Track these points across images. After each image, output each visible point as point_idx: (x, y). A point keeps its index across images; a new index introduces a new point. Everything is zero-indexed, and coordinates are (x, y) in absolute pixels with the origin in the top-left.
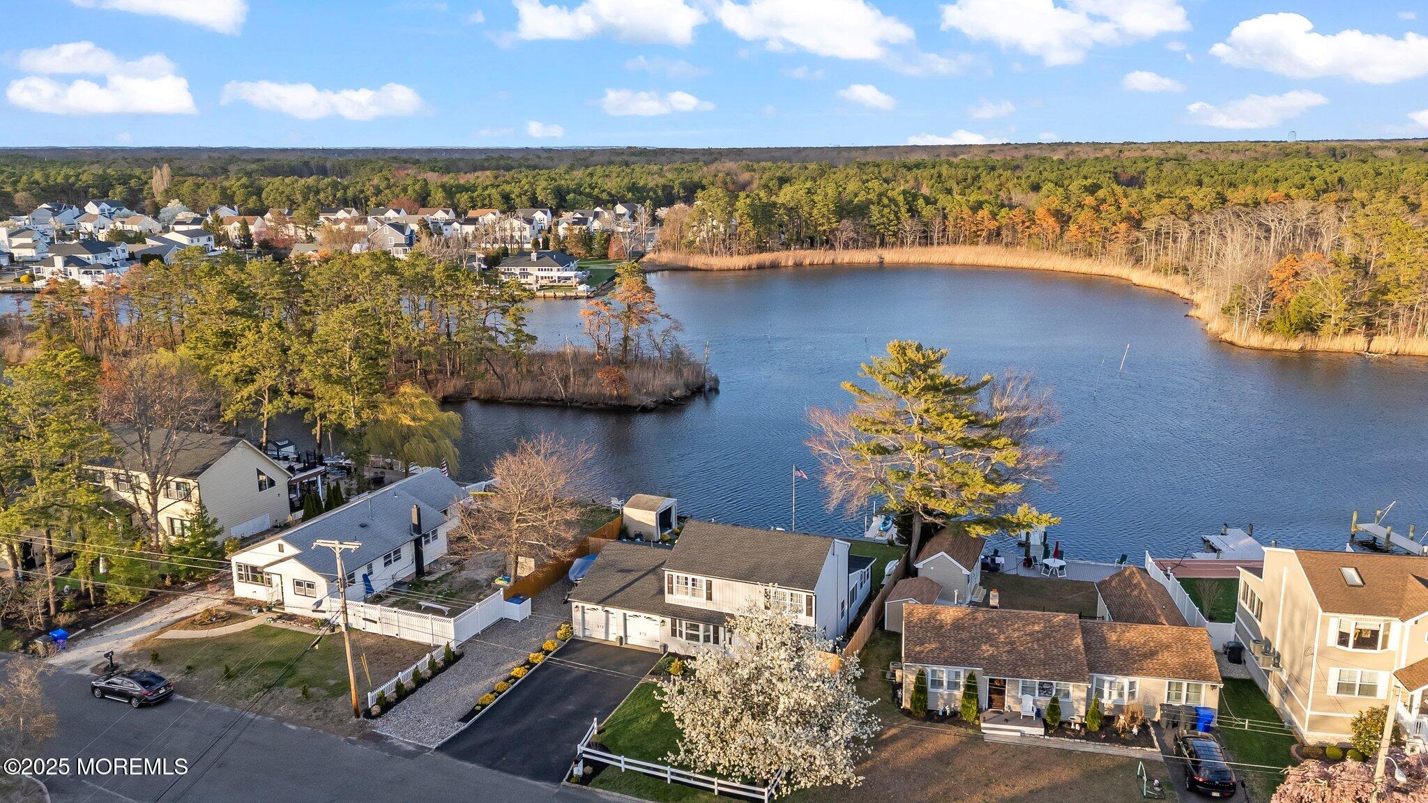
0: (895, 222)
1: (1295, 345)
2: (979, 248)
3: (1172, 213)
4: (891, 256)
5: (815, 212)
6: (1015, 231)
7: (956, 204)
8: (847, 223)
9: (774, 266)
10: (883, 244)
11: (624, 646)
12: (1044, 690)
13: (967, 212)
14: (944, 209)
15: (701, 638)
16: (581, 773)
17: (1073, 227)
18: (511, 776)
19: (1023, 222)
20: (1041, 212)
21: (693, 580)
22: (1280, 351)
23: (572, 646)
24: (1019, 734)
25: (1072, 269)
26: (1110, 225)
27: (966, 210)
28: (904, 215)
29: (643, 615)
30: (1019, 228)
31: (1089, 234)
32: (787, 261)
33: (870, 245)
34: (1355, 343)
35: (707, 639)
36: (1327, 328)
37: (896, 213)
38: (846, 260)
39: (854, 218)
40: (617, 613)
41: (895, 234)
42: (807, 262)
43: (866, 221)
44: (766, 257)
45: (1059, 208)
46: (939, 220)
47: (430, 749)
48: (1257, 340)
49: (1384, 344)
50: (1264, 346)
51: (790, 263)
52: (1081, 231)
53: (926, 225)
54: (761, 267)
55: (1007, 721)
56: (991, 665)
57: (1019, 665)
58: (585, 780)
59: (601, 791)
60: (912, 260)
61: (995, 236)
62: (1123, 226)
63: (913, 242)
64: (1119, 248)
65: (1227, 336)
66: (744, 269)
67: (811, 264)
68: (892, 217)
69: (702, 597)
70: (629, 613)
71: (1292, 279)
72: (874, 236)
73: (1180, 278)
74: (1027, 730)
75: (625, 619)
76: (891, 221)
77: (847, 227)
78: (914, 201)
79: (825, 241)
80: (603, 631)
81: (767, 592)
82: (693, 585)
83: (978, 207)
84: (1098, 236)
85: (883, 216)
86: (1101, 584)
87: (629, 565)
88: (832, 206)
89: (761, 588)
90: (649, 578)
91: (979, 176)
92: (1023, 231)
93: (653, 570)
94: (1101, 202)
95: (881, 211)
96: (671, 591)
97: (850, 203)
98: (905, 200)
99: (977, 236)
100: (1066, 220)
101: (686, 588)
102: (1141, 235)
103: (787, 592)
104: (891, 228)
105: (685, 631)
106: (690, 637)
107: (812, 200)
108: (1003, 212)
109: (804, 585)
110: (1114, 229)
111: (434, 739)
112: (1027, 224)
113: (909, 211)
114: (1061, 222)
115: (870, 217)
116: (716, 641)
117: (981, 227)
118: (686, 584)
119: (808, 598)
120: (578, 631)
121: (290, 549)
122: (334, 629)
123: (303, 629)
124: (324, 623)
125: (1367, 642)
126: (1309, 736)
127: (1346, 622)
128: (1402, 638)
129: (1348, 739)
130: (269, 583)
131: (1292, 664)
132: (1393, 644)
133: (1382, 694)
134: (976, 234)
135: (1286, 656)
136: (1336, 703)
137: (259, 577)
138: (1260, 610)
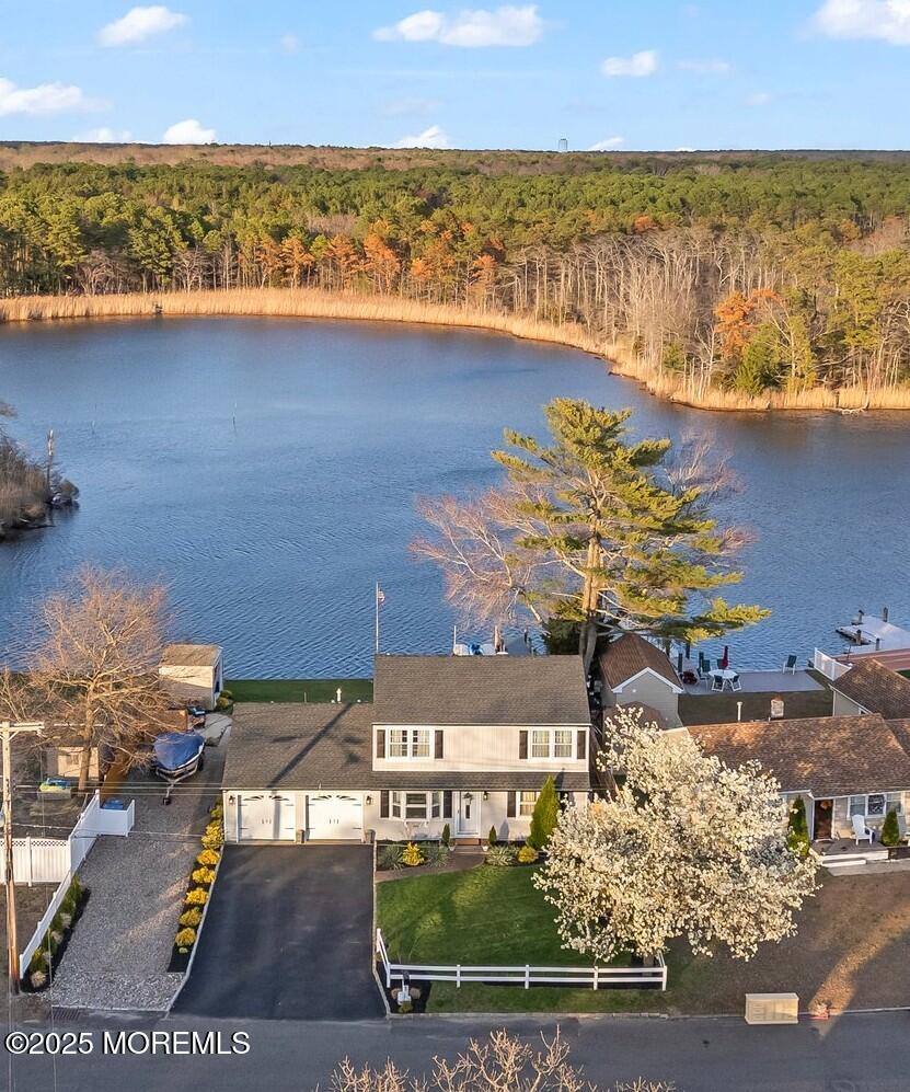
0: (168, 254)
1: (760, 403)
2: (293, 291)
3: (544, 242)
4: (173, 303)
6: (336, 268)
7: (250, 225)
8: (98, 255)
10: (153, 286)
11: (306, 843)
12: (875, 807)
13: (267, 241)
14: (233, 236)
15: (429, 813)
16: (408, 998)
17: (418, 264)
18: (310, 1023)
19: (347, 256)
20: (371, 242)
21: (415, 733)
22: (746, 411)
23: (233, 854)
24: (864, 862)
25: (427, 319)
26: (469, 258)
27: (266, 238)
28: (180, 246)
29: (334, 793)
30: (343, 263)
31: (440, 271)
32: (18, 310)
33: (134, 288)
34: (820, 398)
35: (436, 813)
36: (791, 380)
37: (167, 242)
38: (106, 310)
39: (108, 248)
40: (292, 798)
41: (169, 271)
42: (48, 313)
43: (124, 253)
45: (393, 236)
46: (228, 252)
47: (163, 1013)
48: (718, 399)
49: (853, 398)
50: (727, 406)
51: (24, 315)
52: (430, 266)
53: (210, 258)
55: (844, 849)
56: (816, 782)
57: (849, 779)
58: (418, 1005)
59: (448, 1015)
60: (203, 308)
61: (308, 275)
62: (487, 260)
63: (196, 283)
64: (481, 290)
65: (678, 396)
67: (56, 317)
68: (163, 247)
69: (426, 754)
70: (313, 794)
71: (741, 323)
72: (139, 273)
73: (574, 327)
74: (871, 856)
75: (307, 805)
76: (162, 253)
77: (98, 263)
78: (186, 224)
79: (70, 282)
80: (271, 827)
81: (524, 735)
82: (415, 740)
83: (280, 233)
84: (454, 273)
85: (149, 246)
86: (839, 683)
87: (286, 730)
88: (75, 230)
89: (515, 731)
90: (324, 743)
91: (237, 190)
92: (349, 267)
93: (325, 732)
94: (442, 227)
95: (145, 239)
96: (381, 754)
97: (96, 225)
98: (174, 222)
99: (286, 275)
100: (403, 252)
101: (405, 747)
102: (511, 272)
103: (551, 730)
104: (162, 263)
105: (403, 806)
106: (411, 813)
107: (44, 221)
108: (319, 241)
109: (574, 719)
110: (476, 264)
111: (156, 1001)
112: (353, 258)
113: (184, 238)
114: (397, 255)
115: (131, 247)
116: (448, 814)
117: (289, 262)
118: (405, 740)
119: (582, 735)
120: (231, 833)
134: (283, 272)
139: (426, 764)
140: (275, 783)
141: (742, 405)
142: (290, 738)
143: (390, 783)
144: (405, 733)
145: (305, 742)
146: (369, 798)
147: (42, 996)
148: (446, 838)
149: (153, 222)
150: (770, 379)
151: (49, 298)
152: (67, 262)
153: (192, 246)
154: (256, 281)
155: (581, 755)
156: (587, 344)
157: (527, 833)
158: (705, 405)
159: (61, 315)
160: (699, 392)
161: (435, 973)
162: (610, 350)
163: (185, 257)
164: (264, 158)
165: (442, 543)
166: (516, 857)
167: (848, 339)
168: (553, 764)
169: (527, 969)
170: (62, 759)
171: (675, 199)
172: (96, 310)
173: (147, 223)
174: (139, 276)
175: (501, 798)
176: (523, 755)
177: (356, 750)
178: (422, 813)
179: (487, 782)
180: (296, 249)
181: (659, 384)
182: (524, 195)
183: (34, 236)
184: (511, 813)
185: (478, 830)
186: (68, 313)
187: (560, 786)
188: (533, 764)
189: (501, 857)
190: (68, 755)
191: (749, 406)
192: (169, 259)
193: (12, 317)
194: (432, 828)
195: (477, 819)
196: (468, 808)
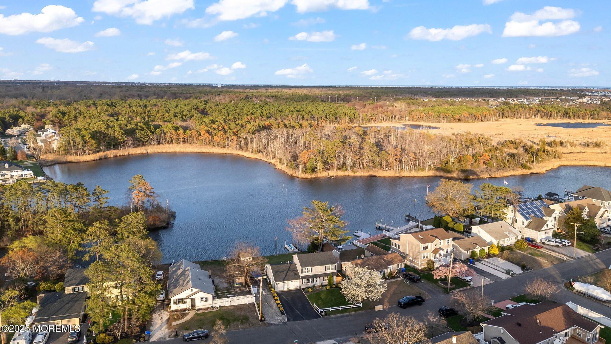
1: (313, 176)
2: (181, 145)
4: (152, 149)
5: (116, 134)
6: (193, 138)
7: (168, 128)
8: (129, 138)
9: (106, 158)
10: (144, 145)
11: (289, 290)
13: (173, 132)
14: (163, 130)
17: (215, 137)
19: (196, 135)
20: (201, 131)
21: (308, 268)
22: (310, 178)
23: (278, 293)
25: (221, 152)
26: (230, 136)
28: (150, 134)
29: (293, 281)
31: (222, 139)
33: (138, 146)
34: (324, 174)
36: (319, 170)
37: (146, 133)
38: (133, 153)
39: (131, 136)
40: (287, 282)
41: (147, 141)
42: (118, 155)
43: (135, 136)
45: (207, 130)
46: (163, 134)
47: (287, 322)
48: (303, 176)
49: (331, 174)
50: (306, 177)
51: (112, 156)
52: (219, 138)
53: (157, 136)
60: (160, 151)
61: (185, 140)
62: (235, 137)
63: (155, 143)
64: (234, 144)
65: (294, 175)
67: (120, 156)
68: (145, 134)
69: (310, 272)
70: (290, 281)
71: (306, 157)
73: (260, 155)
75: (289, 283)
76: (145, 136)
77: (129, 140)
79: (122, 145)
80: (283, 288)
81: (326, 267)
82: (308, 270)
83: (177, 129)
85: (142, 134)
86: (366, 249)
88: (122, 132)
89: (324, 266)
90: (289, 272)
92: (196, 138)
93: (289, 270)
94: (219, 127)
95: (141, 132)
96: (302, 273)
97: (127, 129)
98: (146, 127)
99: (179, 141)
100: (211, 134)
101: (306, 271)
102: (241, 140)
103: (330, 265)
104: (145, 139)
106: (307, 282)
108: (188, 131)
109: (334, 263)
111: (284, 321)
112: (198, 136)
113: (151, 132)
114: (209, 135)
115: (138, 135)
116: (313, 282)
117: (180, 137)
119: (335, 266)
120: (276, 290)
121: (195, 290)
122: (217, 308)
123: (209, 310)
124: (212, 308)
125: (427, 248)
126: (420, 268)
127: (424, 245)
128: (431, 246)
129: (426, 266)
130: (186, 302)
131: (413, 256)
132: (429, 248)
133: (429, 257)
134: (178, 139)
135: (411, 254)
136: (423, 261)
137: (181, 302)
138: (399, 247)
139: (310, 274)
140: (284, 280)
142: (283, 271)
143: (303, 278)
144: (306, 268)
145: (286, 272)
146: (300, 281)
147: (265, 322)
148: (314, 286)
149: (141, 127)
150: (314, 171)
151: (117, 150)
152: (121, 140)
153: (153, 134)
154: (171, 142)
155: (335, 269)
157: (327, 283)
159: (122, 155)
160: (299, 174)
163: (153, 137)
165: (291, 228)
166: (327, 288)
167: (328, 160)
168: (331, 271)
169: (330, 308)
170: (237, 280)
172: (131, 153)
173: (139, 128)
174: (139, 142)
175: (322, 278)
176: (326, 270)
177: (295, 272)
178: (309, 282)
179: (320, 276)
180: (181, 133)
181: (289, 171)
184: (324, 281)
185: (318, 284)
186: (124, 154)
187: (332, 274)
188: (328, 271)
189: (325, 288)
190: (238, 278)
192: (147, 137)
193: (109, 156)
194: (311, 284)
195: (318, 282)
196: (316, 280)
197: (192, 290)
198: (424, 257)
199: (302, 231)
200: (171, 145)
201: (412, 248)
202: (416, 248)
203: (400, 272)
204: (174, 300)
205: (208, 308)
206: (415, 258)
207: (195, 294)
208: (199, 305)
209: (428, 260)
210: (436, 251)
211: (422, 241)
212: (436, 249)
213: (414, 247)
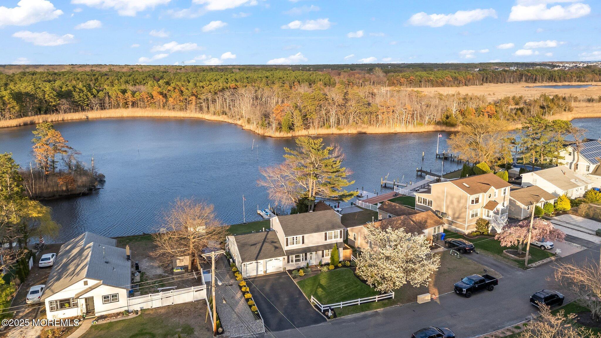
0: (87, 99)
1: (290, 135)
2: (130, 109)
3: (210, 92)
4: (92, 115)
5: (46, 96)
6: (143, 102)
7: (114, 91)
8: (64, 101)
9: (32, 123)
10: (83, 110)
11: (267, 274)
14: (108, 93)
15: (301, 260)
17: (170, 99)
18: (308, 327)
19: (147, 98)
20: (155, 94)
21: (296, 237)
26: (188, 97)
27: (119, 93)
28: (91, 97)
29: (273, 259)
30: (146, 100)
31: (178, 101)
32: (39, 120)
33: (76, 111)
34: (304, 132)
35: (303, 260)
36: (296, 128)
37: (86, 96)
38: (69, 118)
39: (66, 98)
40: (262, 262)
41: (88, 105)
42: (50, 120)
43: (72, 99)
44: (27, 119)
45: (162, 91)
46: (107, 98)
47: (264, 333)
48: (278, 134)
49: (312, 132)
50: (281, 136)
51: (41, 121)
52: (175, 100)
53: (101, 100)
54: (25, 124)
59: (344, 317)
60: (103, 116)
61: (134, 104)
62: (194, 98)
63: (97, 108)
64: (193, 106)
65: (266, 134)
66: (17, 126)
67: (52, 121)
68: (85, 97)
69: (300, 243)
70: (267, 260)
71: (280, 113)
73: (225, 116)
75: (266, 263)
76: (85, 99)
77: (65, 104)
79: (55, 110)
80: (255, 271)
81: (326, 234)
82: (296, 239)
83: (124, 92)
84: (183, 102)
85: (80, 97)
86: (380, 208)
87: (253, 242)
88: (55, 93)
89: (323, 233)
90: (266, 244)
91: (97, 78)
92: (148, 102)
93: (264, 241)
94: (175, 88)
95: (79, 95)
96: (287, 245)
97: (61, 91)
98: (87, 89)
99: (127, 104)
100: (165, 96)
101: (293, 242)
102: (201, 101)
103: (333, 231)
104: (85, 102)
105: (294, 259)
106: (296, 261)
107: (43, 90)
108: (137, 94)
109: (339, 227)
110: (190, 99)
111: (259, 330)
112: (149, 99)
113: (92, 95)
114: (163, 97)
115: (74, 98)
116: (306, 259)
117: (128, 100)
118: (293, 240)
119: (341, 231)
120: (244, 275)
121: (92, 282)
122: (137, 312)
123: (120, 318)
124: (128, 312)
125: (477, 201)
126: (467, 232)
127: (473, 197)
128: (484, 198)
129: (475, 229)
130: (76, 305)
131: (454, 214)
132: (480, 201)
133: (479, 215)
134: (126, 103)
135: (450, 212)
136: (471, 220)
137: (67, 305)
138: (430, 203)
139: (300, 246)
140: (256, 259)
141: (285, 136)
142: (256, 244)
143: (290, 253)
144: (293, 238)
145: (260, 244)
146: (284, 258)
147: (224, 335)
148: (308, 266)
149: (80, 90)
150: (291, 128)
151: (48, 116)
152: (54, 103)
153: (95, 96)
154: (118, 106)
155: (341, 237)
156: (230, 121)
157: (329, 261)
158: (275, 136)
159: (54, 120)
160: (273, 133)
161: (334, 305)
162: (239, 122)
163: (94, 101)
164: (94, 68)
165: (266, 181)
166: (329, 269)
167: (308, 116)
168: (333, 241)
170: (178, 261)
171: (233, 79)
172: (66, 119)
173: (77, 90)
174: (77, 107)
175: (320, 253)
176: (326, 239)
177: (276, 245)
178: (299, 260)
179: (316, 249)
180: (130, 96)
181: (260, 131)
182: (188, 78)
183: (40, 95)
184: (323, 256)
185: (314, 263)
186: (57, 120)
187: (337, 246)
188: (329, 241)
189: (325, 269)
190: (180, 259)
191: (287, 136)
192: (87, 101)
193: (36, 121)
194: (303, 264)
195: (314, 259)
196: (311, 256)
197: (86, 283)
198: (473, 216)
199: (282, 186)
200: (117, 110)
201: (452, 202)
202: (459, 202)
203: (438, 239)
204: (51, 303)
205: (118, 314)
206: (458, 218)
207: (91, 289)
208: (100, 308)
209: (478, 221)
210: (491, 205)
211: (471, 190)
212: (490, 202)
213: (455, 201)
